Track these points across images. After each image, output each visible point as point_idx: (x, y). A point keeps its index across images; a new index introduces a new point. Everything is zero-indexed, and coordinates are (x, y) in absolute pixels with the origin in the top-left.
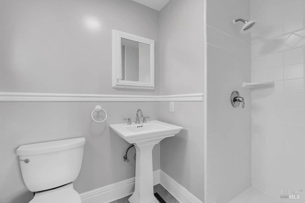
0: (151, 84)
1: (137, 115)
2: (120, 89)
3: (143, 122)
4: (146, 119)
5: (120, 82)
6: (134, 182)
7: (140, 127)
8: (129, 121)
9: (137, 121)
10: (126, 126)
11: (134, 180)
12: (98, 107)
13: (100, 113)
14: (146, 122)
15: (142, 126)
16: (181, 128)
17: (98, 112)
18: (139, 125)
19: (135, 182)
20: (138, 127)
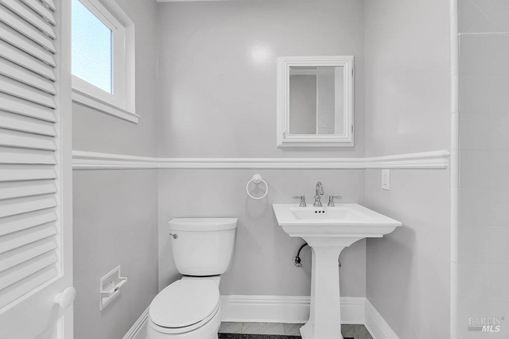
0: (344, 137)
1: (317, 191)
2: (288, 149)
3: (329, 204)
4: (335, 200)
5: (288, 137)
6: (308, 305)
7: (320, 212)
8: (303, 200)
9: (318, 201)
10: (296, 207)
11: (308, 302)
12: (257, 177)
13: (260, 186)
14: (334, 206)
15: (323, 212)
16: (397, 223)
17: (257, 184)
18: (318, 209)
19: (311, 305)
20: (316, 212)
